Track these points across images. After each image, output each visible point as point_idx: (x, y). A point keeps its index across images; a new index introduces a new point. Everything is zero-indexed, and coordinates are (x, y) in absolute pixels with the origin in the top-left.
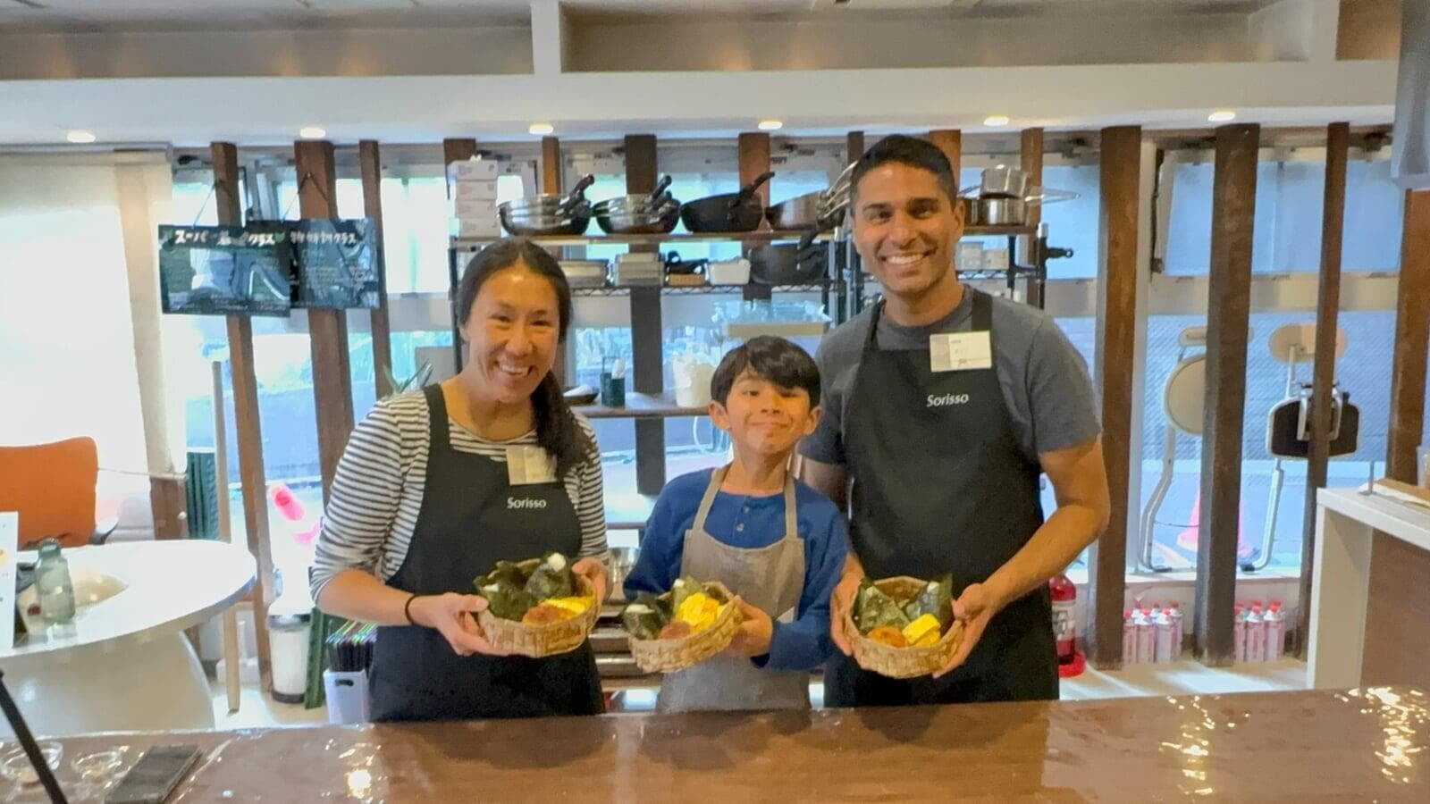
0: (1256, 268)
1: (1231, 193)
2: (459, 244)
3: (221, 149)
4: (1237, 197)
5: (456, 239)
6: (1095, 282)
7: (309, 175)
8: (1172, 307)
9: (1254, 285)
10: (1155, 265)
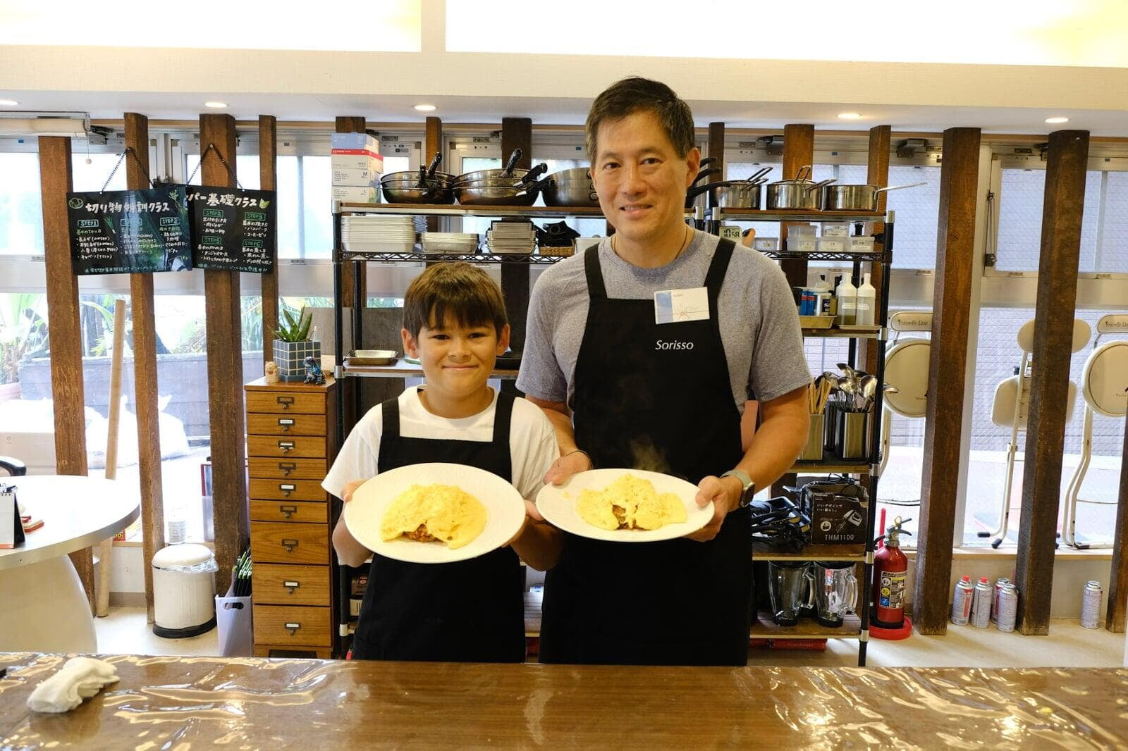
0: (1082, 267)
1: (1061, 194)
2: (345, 209)
3: (133, 119)
4: (1068, 197)
5: (341, 204)
6: (933, 273)
7: (212, 146)
8: (1004, 300)
9: (1079, 282)
10: (989, 260)
